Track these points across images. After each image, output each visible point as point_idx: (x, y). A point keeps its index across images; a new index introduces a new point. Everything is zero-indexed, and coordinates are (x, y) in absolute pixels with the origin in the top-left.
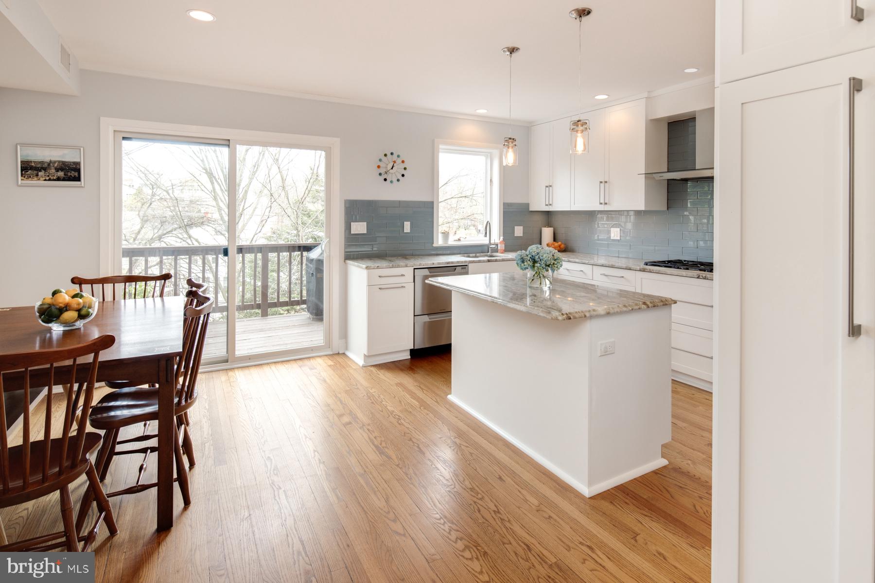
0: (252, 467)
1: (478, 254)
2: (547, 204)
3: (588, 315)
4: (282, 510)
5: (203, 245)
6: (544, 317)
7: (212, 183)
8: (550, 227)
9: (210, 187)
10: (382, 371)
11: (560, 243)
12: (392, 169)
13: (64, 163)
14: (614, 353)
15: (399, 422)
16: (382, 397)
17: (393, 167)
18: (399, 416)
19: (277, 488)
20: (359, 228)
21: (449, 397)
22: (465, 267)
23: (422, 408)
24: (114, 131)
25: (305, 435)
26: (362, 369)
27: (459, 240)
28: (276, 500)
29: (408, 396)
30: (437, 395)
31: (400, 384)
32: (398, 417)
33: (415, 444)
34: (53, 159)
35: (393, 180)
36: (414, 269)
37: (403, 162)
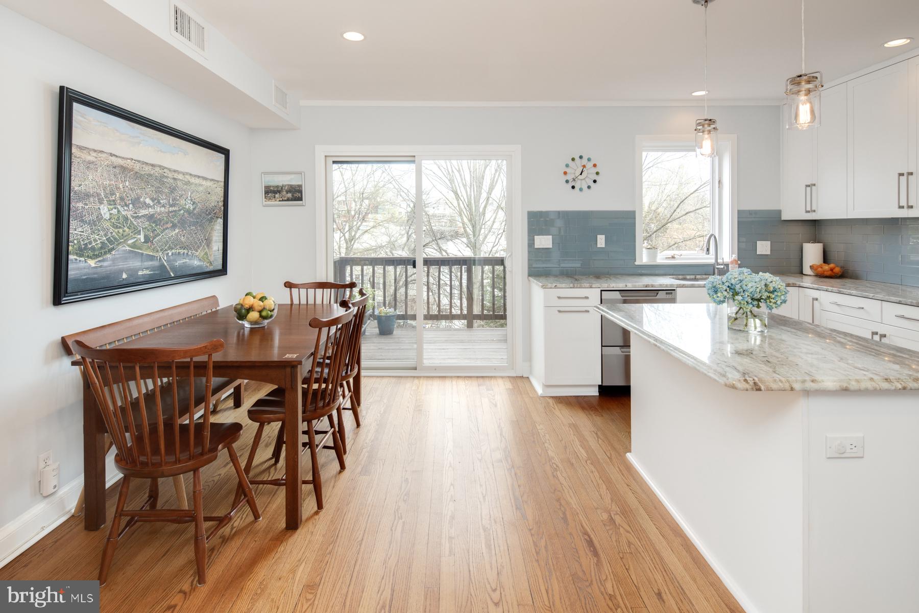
0: (388, 486)
1: (698, 277)
2: (807, 210)
3: (797, 386)
4: (392, 545)
5: (451, 256)
6: (715, 380)
7: (458, 200)
8: (818, 242)
9: (455, 204)
10: (560, 406)
11: (832, 265)
12: (581, 174)
13: (291, 186)
14: (863, 457)
15: (555, 474)
16: (547, 436)
17: (582, 172)
18: (557, 466)
19: (399, 517)
20: (544, 242)
21: (628, 455)
22: (672, 291)
23: (588, 462)
24: (325, 156)
25: (450, 463)
26: (540, 399)
27: (673, 257)
28: (392, 530)
29: (577, 443)
30: (614, 449)
31: (574, 426)
32: (555, 467)
33: (562, 509)
34: (285, 183)
35: (583, 187)
36: (601, 291)
37: (595, 166)
